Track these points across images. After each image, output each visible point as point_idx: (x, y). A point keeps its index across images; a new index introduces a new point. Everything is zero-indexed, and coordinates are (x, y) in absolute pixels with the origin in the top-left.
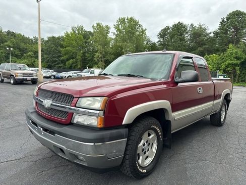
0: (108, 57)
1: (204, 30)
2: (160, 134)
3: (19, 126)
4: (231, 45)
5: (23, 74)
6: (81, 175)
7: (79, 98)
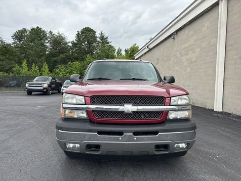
1: (63, 39)
7: (171, 97)
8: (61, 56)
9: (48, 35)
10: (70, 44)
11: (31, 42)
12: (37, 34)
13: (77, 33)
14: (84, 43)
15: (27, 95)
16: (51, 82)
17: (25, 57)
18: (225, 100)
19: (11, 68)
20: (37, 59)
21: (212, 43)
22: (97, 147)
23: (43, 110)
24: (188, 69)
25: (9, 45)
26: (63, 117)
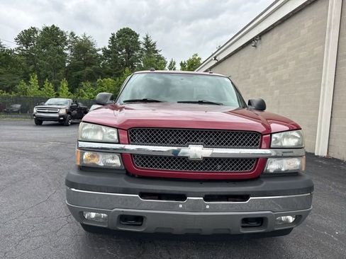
1: (91, 44)
7: (271, 134)
8: (88, 69)
9: (68, 38)
10: (100, 53)
11: (43, 48)
12: (52, 35)
13: (111, 36)
14: (121, 51)
15: (34, 126)
16: (71, 107)
17: (34, 70)
18: (332, 140)
19: (13, 85)
20: (53, 74)
21: (315, 53)
22: (139, 219)
23: (57, 148)
24: (276, 92)
25: (11, 51)
26: (79, 164)
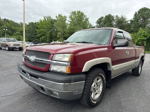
0: (65, 35)
1: (125, 19)
2: (104, 79)
3: (12, 75)
4: (140, 28)
5: (14, 44)
6: (54, 105)
10: (129, 22)
12: (108, 18)
13: (135, 13)
